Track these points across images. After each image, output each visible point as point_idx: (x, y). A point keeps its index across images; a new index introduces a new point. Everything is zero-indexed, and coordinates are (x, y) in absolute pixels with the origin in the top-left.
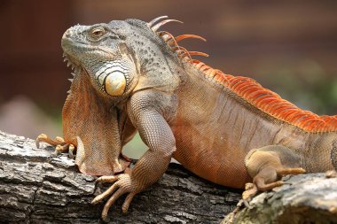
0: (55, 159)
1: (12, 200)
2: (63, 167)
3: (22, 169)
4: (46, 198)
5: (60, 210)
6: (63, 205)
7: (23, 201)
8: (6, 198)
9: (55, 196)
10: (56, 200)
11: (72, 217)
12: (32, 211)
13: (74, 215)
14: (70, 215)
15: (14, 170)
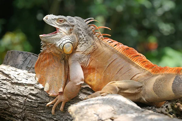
0: (36, 85)
1: (17, 103)
2: (39, 89)
3: (22, 89)
4: (29, 103)
5: (36, 109)
6: (36, 106)
7: (21, 104)
8: (14, 102)
9: (33, 102)
10: (33, 104)
11: (41, 112)
12: (25, 109)
13: (42, 111)
14: (41, 111)
15: (18, 89)
